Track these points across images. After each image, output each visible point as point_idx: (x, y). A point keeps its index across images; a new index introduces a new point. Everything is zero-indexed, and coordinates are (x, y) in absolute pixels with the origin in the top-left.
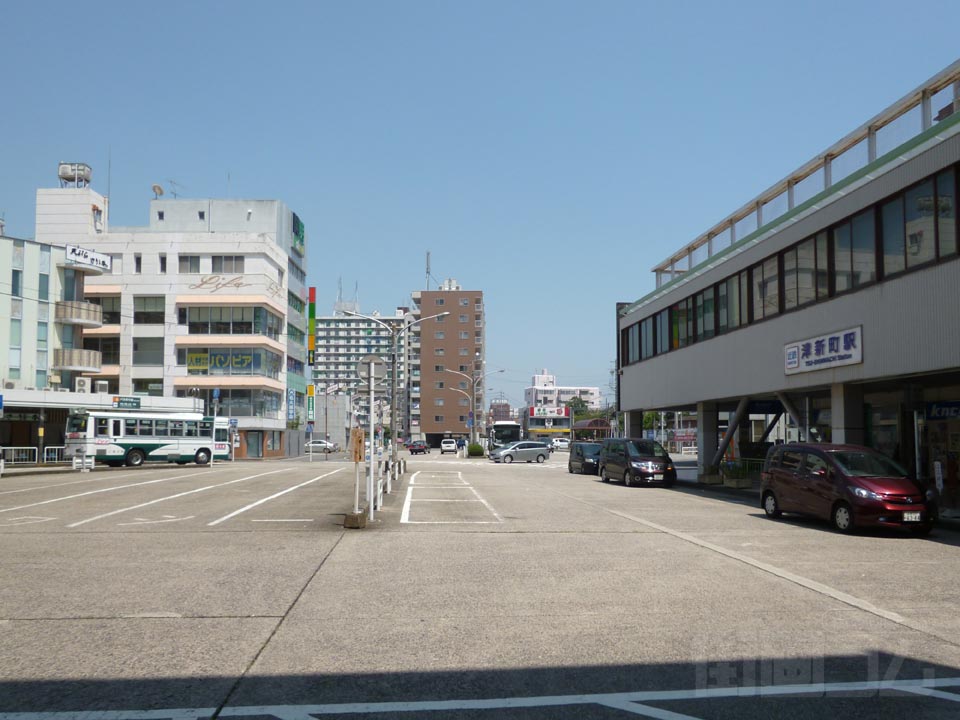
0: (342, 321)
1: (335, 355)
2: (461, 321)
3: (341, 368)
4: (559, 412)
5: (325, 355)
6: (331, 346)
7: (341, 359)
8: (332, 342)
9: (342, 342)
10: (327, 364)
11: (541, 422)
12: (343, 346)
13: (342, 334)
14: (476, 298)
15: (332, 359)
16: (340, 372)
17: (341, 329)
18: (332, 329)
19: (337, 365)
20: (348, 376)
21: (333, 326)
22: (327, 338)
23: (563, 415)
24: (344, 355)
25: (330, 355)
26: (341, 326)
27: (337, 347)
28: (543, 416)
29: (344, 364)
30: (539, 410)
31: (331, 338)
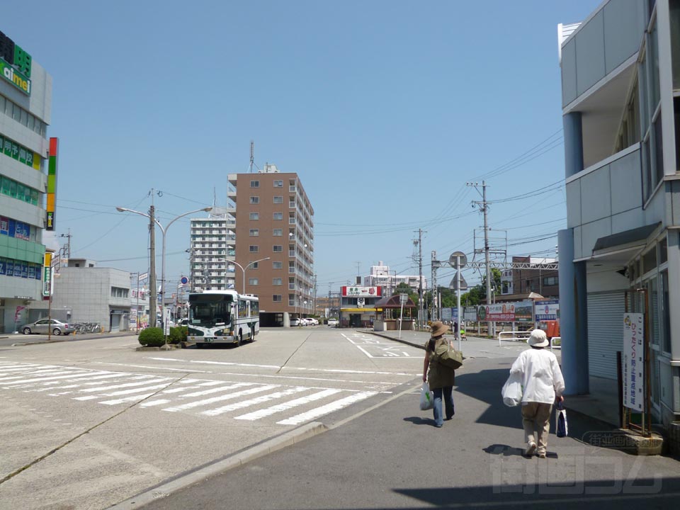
0: (215, 222)
1: (209, 249)
2: (276, 202)
3: (214, 260)
4: (371, 292)
5: (201, 250)
6: (206, 243)
7: (214, 253)
8: (207, 239)
9: (215, 239)
10: (203, 257)
11: (353, 301)
12: (216, 243)
13: (215, 233)
14: (291, 180)
15: (207, 253)
16: (213, 264)
17: (214, 229)
18: (206, 229)
19: (211, 257)
20: (220, 267)
21: (207, 226)
22: (203, 236)
23: (375, 294)
24: (216, 250)
25: (205, 250)
26: (214, 226)
27: (211, 243)
28: (355, 295)
29: (216, 257)
30: (351, 289)
31: (206, 236)
